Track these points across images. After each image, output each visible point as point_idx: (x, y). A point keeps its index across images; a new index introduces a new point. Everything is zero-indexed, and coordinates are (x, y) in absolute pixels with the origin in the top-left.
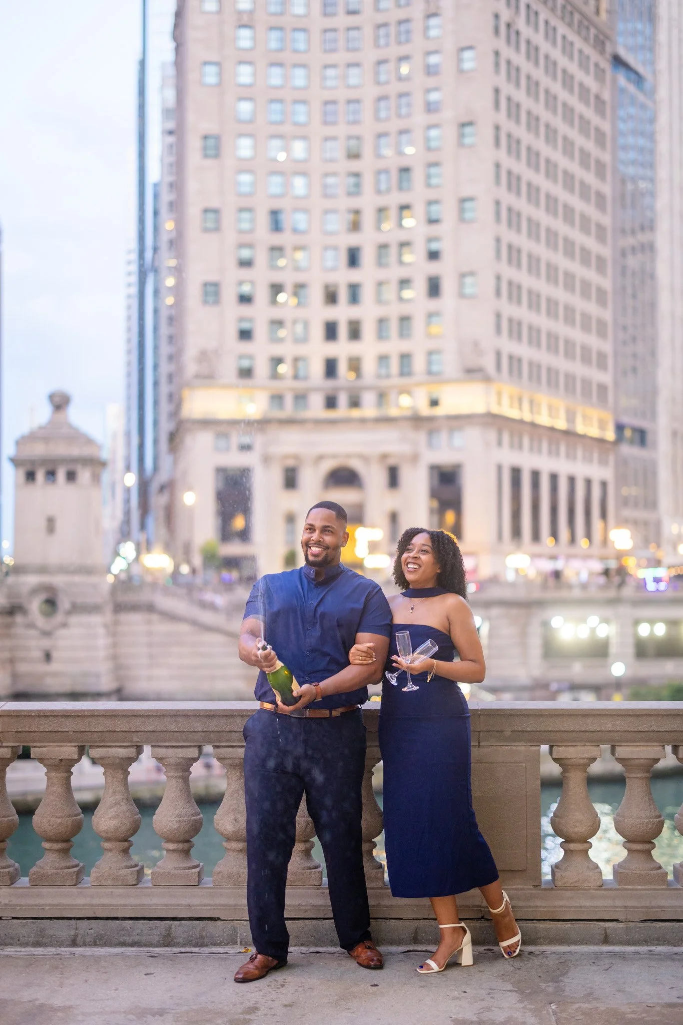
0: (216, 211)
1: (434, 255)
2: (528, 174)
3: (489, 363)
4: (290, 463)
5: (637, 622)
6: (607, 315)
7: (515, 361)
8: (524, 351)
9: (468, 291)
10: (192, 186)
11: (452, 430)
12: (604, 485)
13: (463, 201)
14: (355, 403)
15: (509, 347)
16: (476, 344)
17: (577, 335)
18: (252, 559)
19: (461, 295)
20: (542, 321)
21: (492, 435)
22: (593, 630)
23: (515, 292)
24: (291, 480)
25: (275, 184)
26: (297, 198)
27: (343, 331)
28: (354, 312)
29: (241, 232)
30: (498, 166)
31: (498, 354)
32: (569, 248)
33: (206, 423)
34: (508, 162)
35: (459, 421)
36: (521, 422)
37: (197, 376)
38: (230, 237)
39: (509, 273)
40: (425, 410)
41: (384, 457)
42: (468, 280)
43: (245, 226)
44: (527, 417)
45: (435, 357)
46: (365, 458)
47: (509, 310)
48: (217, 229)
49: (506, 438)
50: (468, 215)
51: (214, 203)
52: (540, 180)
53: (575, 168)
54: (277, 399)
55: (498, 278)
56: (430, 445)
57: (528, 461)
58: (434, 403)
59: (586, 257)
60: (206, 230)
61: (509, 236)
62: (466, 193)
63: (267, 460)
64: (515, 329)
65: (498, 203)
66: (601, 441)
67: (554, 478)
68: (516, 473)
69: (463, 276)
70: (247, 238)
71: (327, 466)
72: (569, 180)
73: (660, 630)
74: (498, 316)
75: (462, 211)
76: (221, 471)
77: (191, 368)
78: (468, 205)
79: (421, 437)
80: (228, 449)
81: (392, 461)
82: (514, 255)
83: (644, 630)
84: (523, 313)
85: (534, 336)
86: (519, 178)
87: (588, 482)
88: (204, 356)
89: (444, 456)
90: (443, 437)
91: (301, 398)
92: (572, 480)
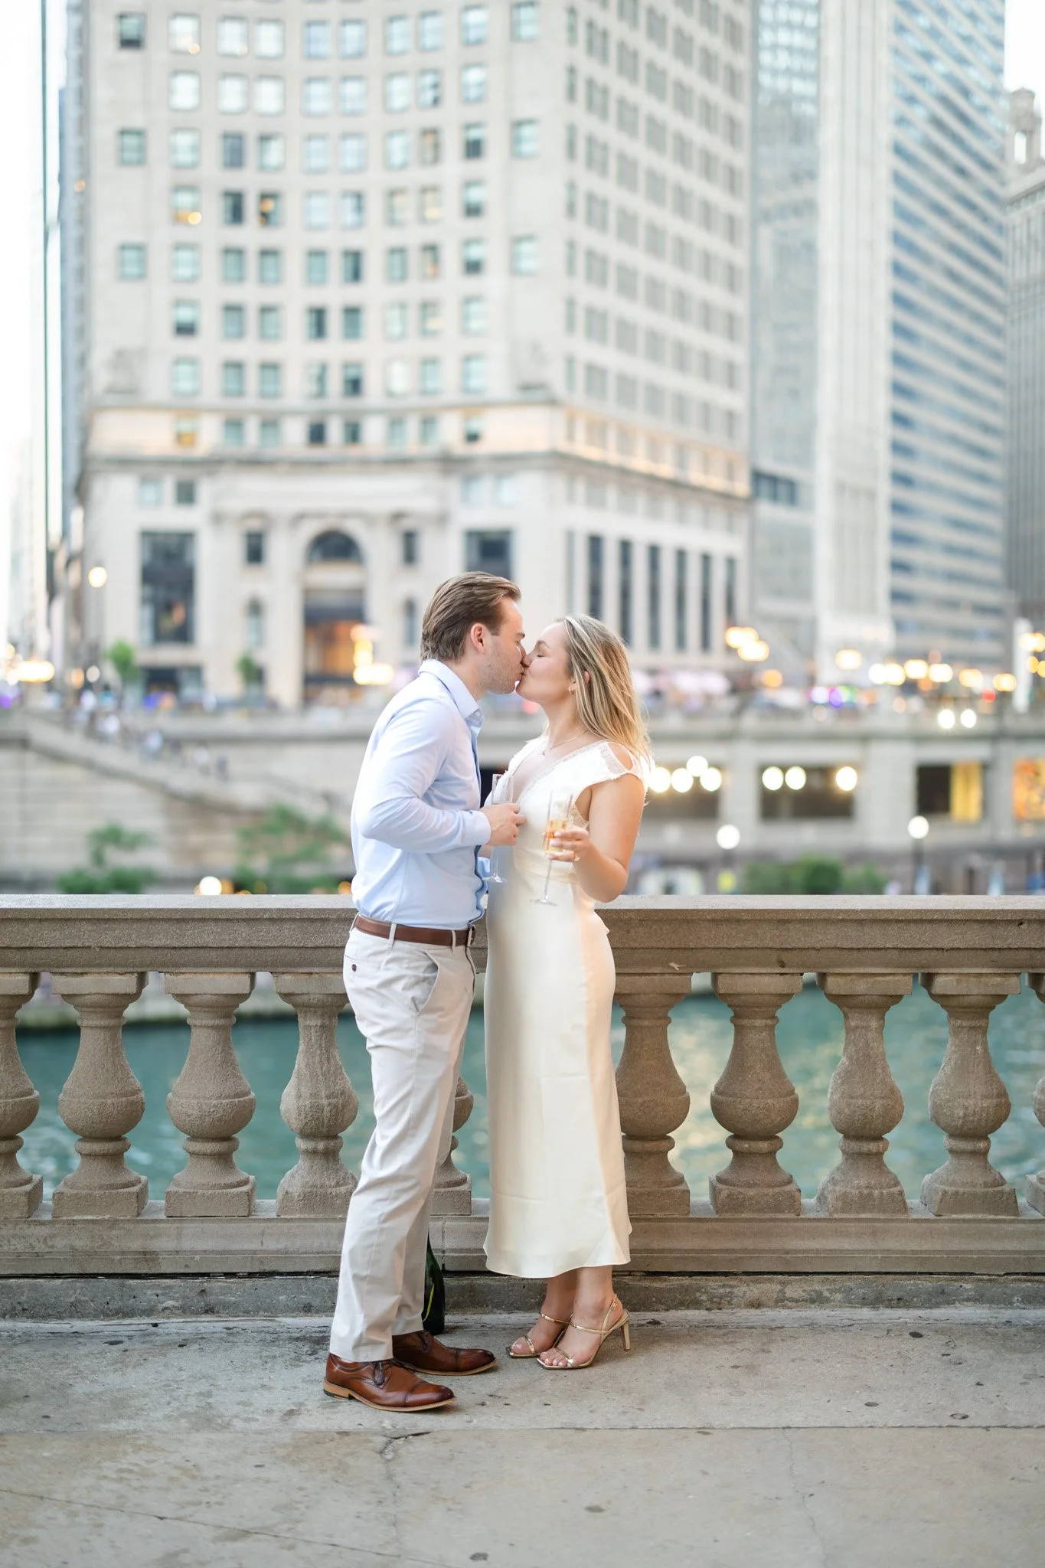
0: (139, 133)
1: (473, 211)
2: (619, 86)
3: (554, 376)
4: (255, 525)
5: (762, 769)
6: (740, 306)
7: (595, 372)
8: (610, 358)
9: (526, 264)
10: (101, 94)
11: (500, 476)
12: (731, 563)
13: (518, 124)
14: (353, 434)
15: (589, 351)
16: (536, 348)
17: (693, 335)
18: (196, 671)
19: (514, 271)
20: (639, 313)
21: (559, 484)
22: (697, 780)
23: (596, 267)
24: (255, 553)
25: (231, 95)
26: (263, 115)
27: (335, 322)
28: (353, 294)
29: (178, 167)
30: (572, 71)
31: (570, 361)
32: (682, 202)
33: (125, 463)
34: (588, 67)
35: (508, 463)
36: (603, 466)
37: (111, 390)
38: (161, 175)
39: (588, 238)
40: (460, 448)
41: (397, 516)
42: (526, 248)
43: (185, 157)
44: (613, 457)
45: (475, 366)
46: (368, 519)
47: (589, 295)
48: (141, 161)
49: (581, 489)
50: (527, 148)
51: (137, 121)
52: (638, 95)
53: (692, 77)
54: (234, 425)
55: (571, 245)
56: (465, 498)
57: (614, 525)
58: (473, 438)
59: (707, 215)
60: (123, 163)
61: (589, 181)
62: (524, 111)
63: (218, 519)
64: (596, 323)
65: (572, 130)
66: (726, 497)
67: (654, 552)
68: (595, 543)
69: (517, 240)
70: (187, 177)
71: (311, 529)
72: (683, 97)
73: (797, 780)
74: (571, 303)
75: (516, 140)
76: (149, 536)
77: (102, 377)
78: (527, 131)
79: (453, 486)
80: (158, 502)
81: (407, 524)
82: (595, 210)
83: (773, 780)
84: (607, 299)
85: (626, 337)
86: (605, 91)
87: (706, 559)
88: (121, 359)
89: (486, 517)
90: (483, 488)
91: (270, 424)
92: (681, 555)
